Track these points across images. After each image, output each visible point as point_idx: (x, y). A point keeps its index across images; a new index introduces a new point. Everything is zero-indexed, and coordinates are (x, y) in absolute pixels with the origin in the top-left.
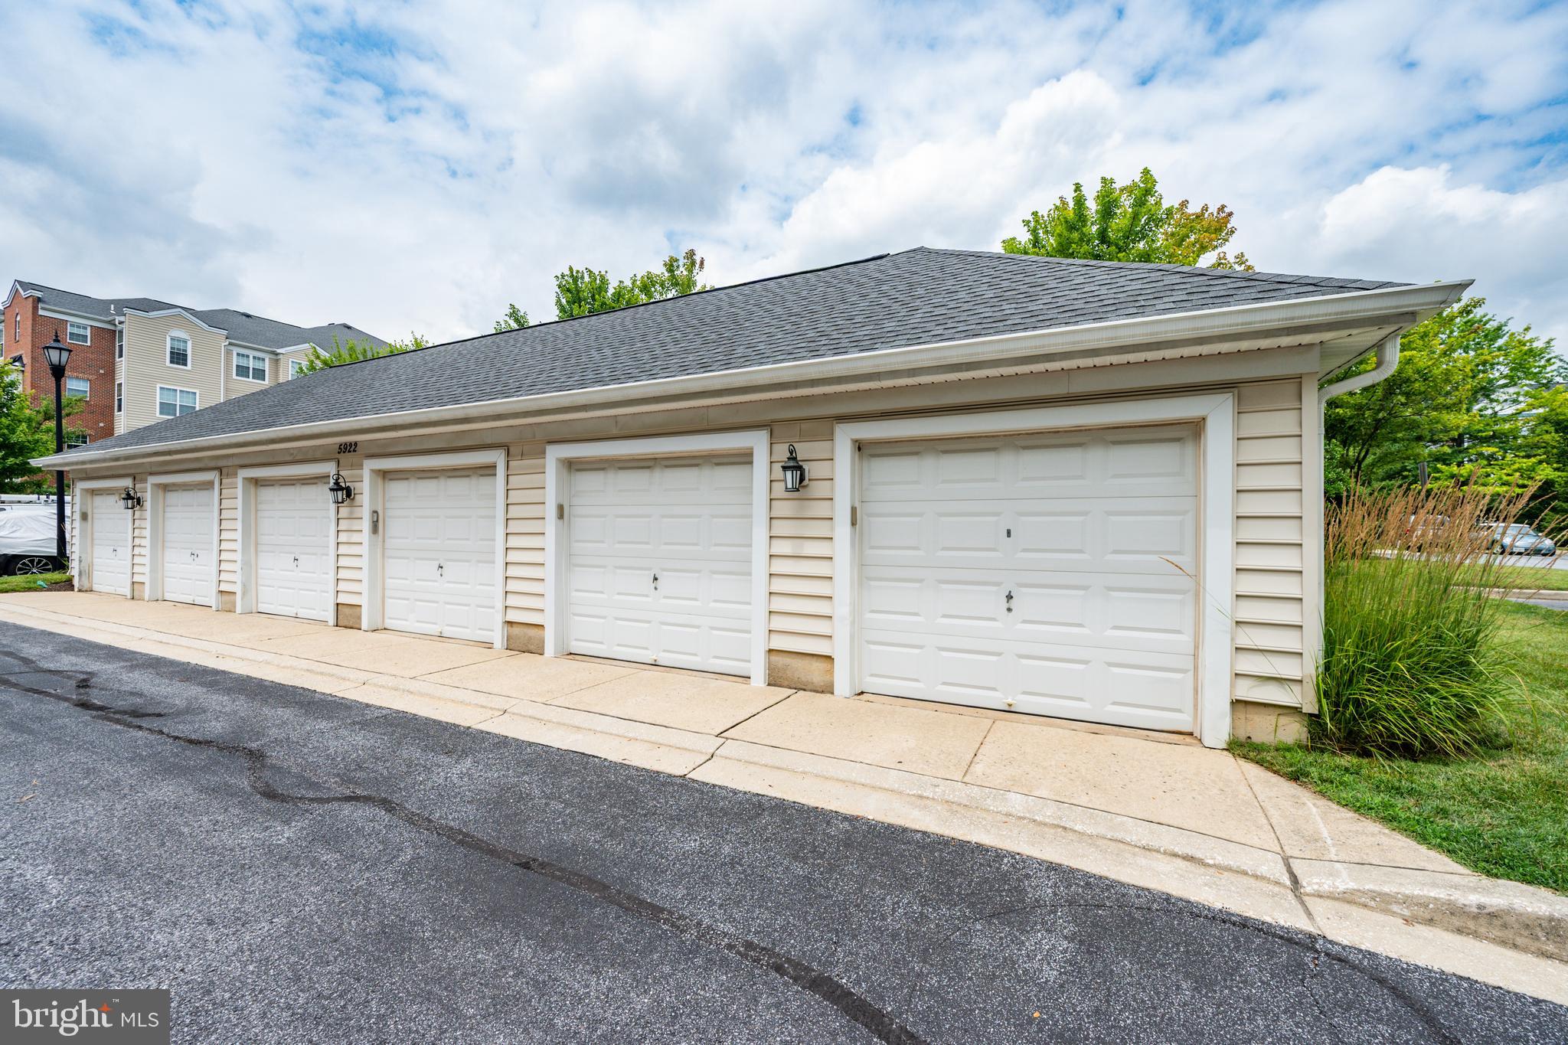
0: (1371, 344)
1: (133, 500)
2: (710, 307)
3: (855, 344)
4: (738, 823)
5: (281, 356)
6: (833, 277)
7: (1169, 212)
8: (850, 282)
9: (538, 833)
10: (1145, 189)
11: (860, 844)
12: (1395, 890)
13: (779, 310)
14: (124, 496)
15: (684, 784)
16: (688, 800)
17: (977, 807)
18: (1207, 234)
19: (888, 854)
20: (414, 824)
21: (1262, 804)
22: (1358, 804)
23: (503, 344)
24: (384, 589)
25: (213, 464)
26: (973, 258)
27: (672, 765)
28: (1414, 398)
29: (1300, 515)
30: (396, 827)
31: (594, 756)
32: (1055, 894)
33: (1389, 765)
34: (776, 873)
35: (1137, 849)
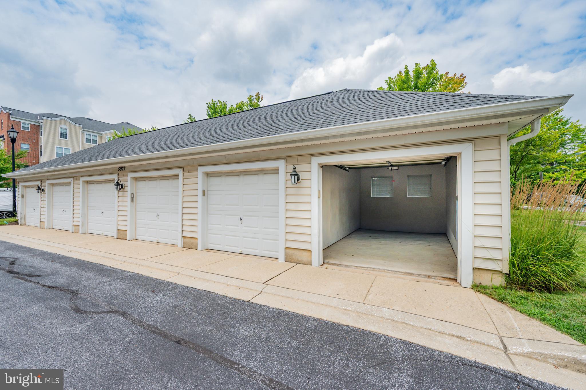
0: (529, 122)
1: (41, 190)
2: (263, 113)
3: (319, 125)
4: (270, 322)
5: (103, 135)
6: (312, 101)
7: (441, 76)
8: (318, 102)
9: (186, 327)
10: (432, 67)
11: (320, 331)
12: (550, 353)
13: (290, 113)
14: (37, 188)
15: (248, 304)
16: (249, 312)
17: (370, 315)
18: (456, 85)
19: (332, 336)
20: (135, 323)
21: (488, 312)
22: (529, 313)
23: (184, 128)
24: (136, 224)
25: (71, 175)
26: (366, 92)
27: (244, 296)
28: (536, 147)
29: (500, 192)
30: (127, 325)
31: (213, 293)
32: (403, 355)
33: (540, 295)
34: (285, 345)
35: (437, 333)
